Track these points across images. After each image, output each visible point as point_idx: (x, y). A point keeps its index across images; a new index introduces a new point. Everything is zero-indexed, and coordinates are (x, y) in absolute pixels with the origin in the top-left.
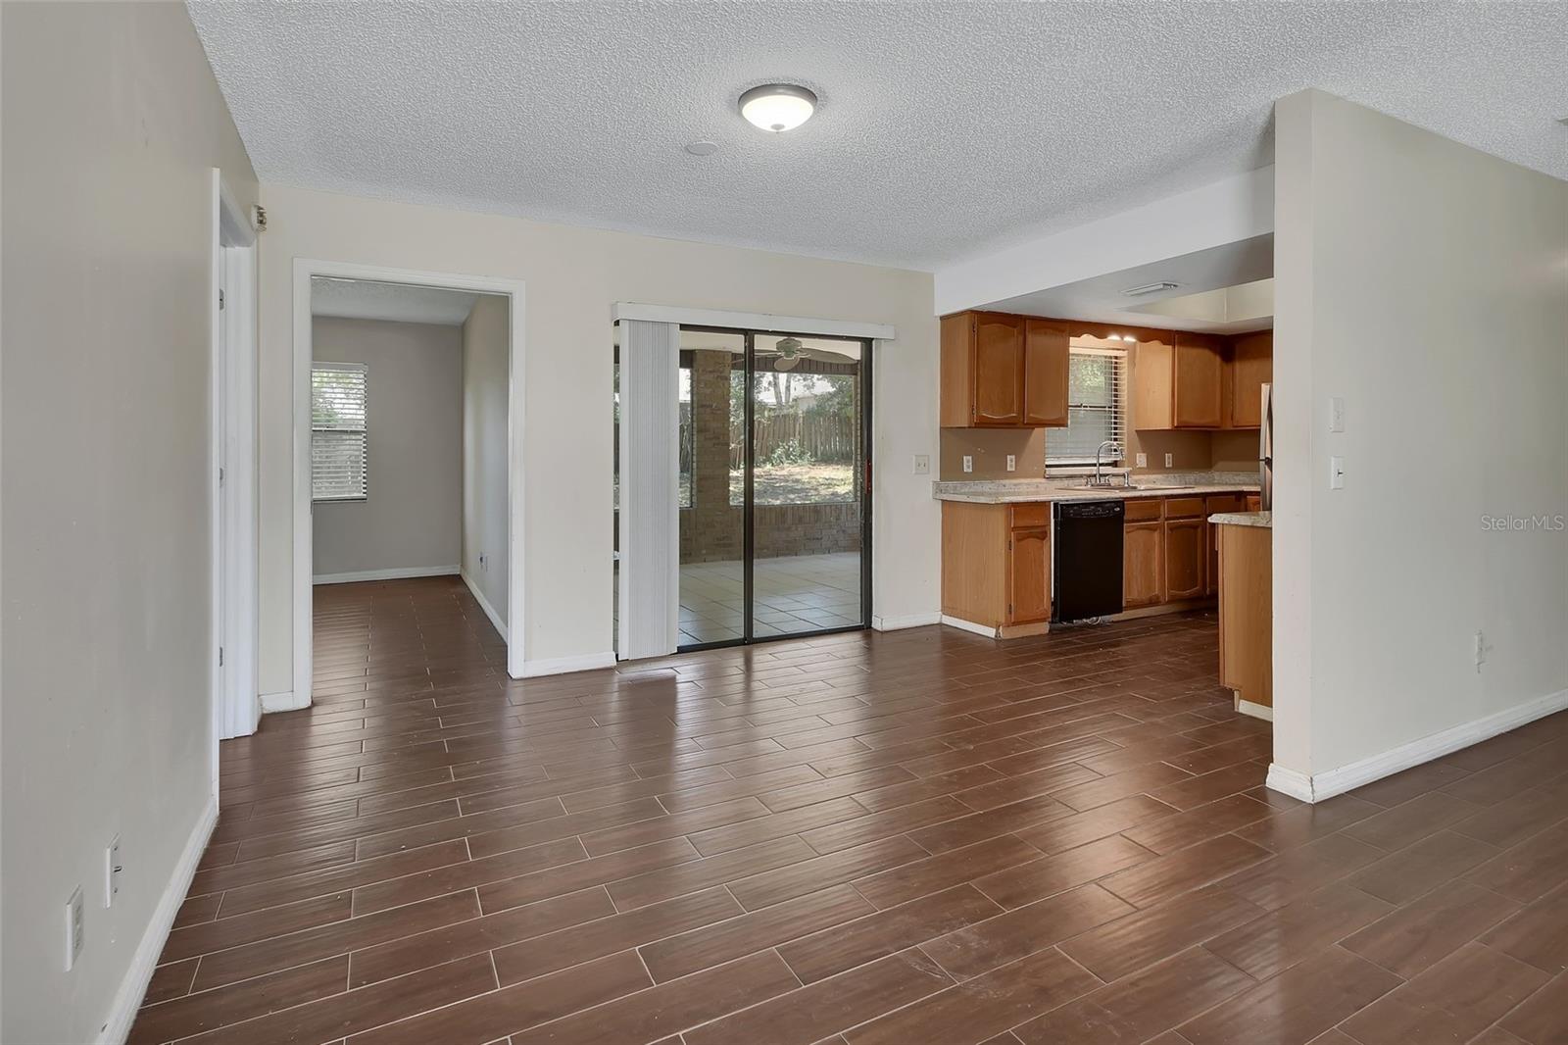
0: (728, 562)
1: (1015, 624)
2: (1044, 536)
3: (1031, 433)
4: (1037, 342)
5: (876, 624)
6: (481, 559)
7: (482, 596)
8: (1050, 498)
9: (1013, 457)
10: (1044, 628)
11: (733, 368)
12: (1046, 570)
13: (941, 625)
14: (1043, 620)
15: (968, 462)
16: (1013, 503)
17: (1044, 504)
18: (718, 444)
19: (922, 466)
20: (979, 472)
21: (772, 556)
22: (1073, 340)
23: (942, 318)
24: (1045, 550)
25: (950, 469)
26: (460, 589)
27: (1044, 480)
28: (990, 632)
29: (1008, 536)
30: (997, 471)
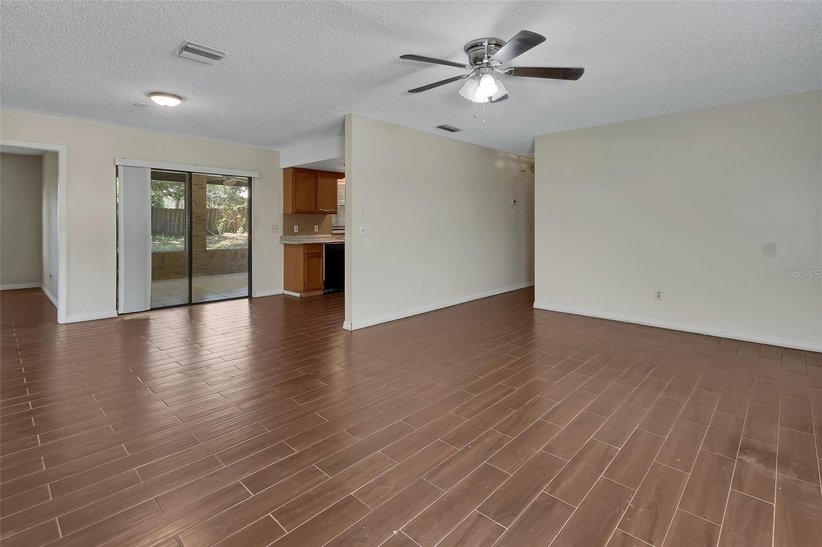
0: (205, 277)
1: (307, 291)
2: (320, 256)
3: (326, 217)
4: (322, 182)
5: (253, 296)
6: (50, 276)
7: (51, 294)
8: (323, 242)
9: (317, 226)
10: (321, 292)
11: (207, 183)
12: (321, 270)
13: (283, 294)
14: (320, 289)
15: (296, 228)
16: (306, 244)
17: (321, 244)
18: (200, 220)
19: (275, 229)
20: (301, 232)
21: (230, 273)
22: (338, 180)
23: (284, 169)
24: (321, 261)
25: (288, 231)
26: (39, 294)
27: (331, 235)
28: (298, 295)
29: (304, 257)
30: (310, 231)
